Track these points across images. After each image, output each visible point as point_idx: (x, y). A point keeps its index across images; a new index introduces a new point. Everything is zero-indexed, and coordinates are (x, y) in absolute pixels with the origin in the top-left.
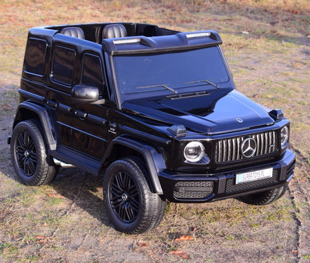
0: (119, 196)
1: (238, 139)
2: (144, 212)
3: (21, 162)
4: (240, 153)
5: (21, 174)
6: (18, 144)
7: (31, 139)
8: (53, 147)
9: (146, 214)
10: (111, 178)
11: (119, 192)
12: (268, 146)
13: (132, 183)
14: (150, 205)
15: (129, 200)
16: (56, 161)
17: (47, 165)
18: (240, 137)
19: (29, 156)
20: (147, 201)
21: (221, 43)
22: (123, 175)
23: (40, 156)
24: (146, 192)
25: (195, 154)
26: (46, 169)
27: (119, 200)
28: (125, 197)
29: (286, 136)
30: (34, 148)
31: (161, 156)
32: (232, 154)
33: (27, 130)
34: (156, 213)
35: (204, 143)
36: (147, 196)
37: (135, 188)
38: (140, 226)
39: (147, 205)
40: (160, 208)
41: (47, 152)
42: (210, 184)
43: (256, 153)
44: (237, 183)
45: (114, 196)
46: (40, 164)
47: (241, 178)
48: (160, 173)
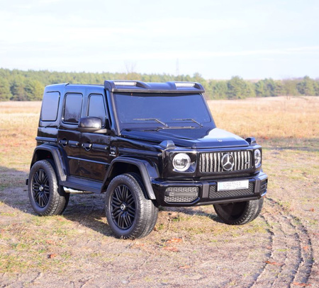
0: (118, 207)
1: (219, 154)
2: (139, 216)
3: (36, 197)
4: (221, 166)
5: (36, 207)
6: (34, 181)
7: (45, 174)
8: (64, 178)
9: (142, 217)
10: (112, 193)
11: (118, 204)
12: (244, 163)
13: (130, 193)
14: (145, 210)
15: (126, 209)
16: (65, 189)
17: (58, 195)
18: (221, 152)
19: (43, 190)
20: (142, 206)
21: (204, 92)
22: (121, 188)
23: (53, 187)
24: (140, 198)
25: (182, 165)
26: (57, 199)
27: (118, 211)
28: (123, 207)
29: (259, 158)
30: (47, 182)
31: (153, 168)
32: (214, 166)
33: (41, 168)
34: (150, 217)
35: (190, 155)
36: (141, 202)
37: (131, 196)
38: (136, 230)
39: (142, 210)
40: (153, 213)
41: (58, 184)
42: (195, 189)
43: (234, 168)
44: (218, 190)
45: (114, 208)
46: (52, 194)
47: (222, 186)
48: (152, 181)
